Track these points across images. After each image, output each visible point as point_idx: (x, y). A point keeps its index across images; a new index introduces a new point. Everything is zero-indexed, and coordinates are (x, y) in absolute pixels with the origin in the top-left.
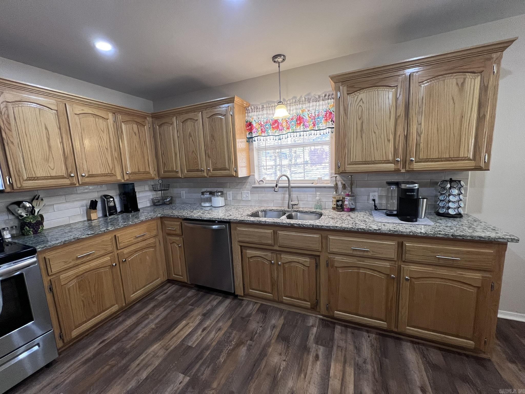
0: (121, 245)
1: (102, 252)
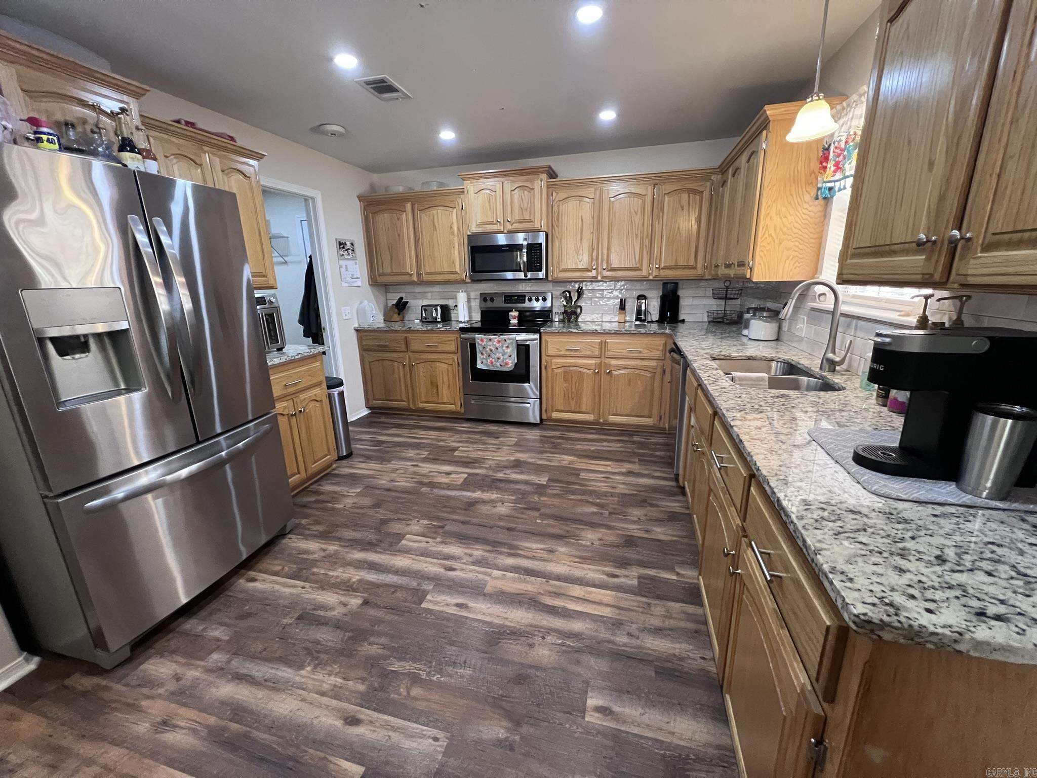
0: (610, 353)
1: (588, 353)
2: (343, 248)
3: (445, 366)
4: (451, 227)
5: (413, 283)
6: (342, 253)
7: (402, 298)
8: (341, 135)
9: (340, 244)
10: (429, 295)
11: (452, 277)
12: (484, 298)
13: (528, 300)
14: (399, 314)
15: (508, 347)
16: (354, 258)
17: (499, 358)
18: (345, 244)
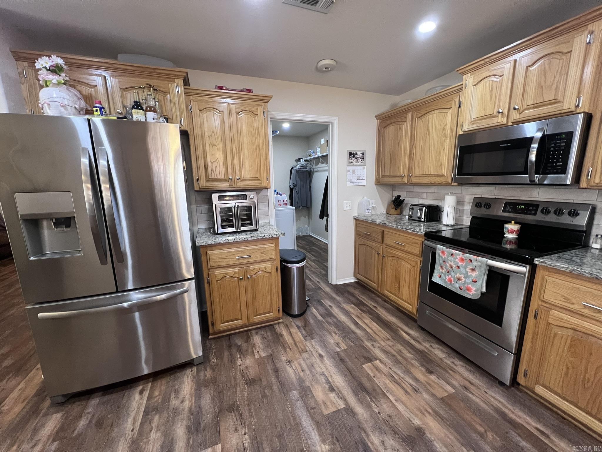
2: (354, 157)
3: (409, 266)
4: (444, 129)
5: (404, 184)
6: (351, 161)
7: (399, 197)
8: (333, 68)
9: (350, 154)
10: (425, 195)
11: (438, 180)
12: (479, 203)
13: (542, 211)
14: (396, 209)
15: (473, 270)
16: (364, 164)
17: (459, 279)
18: (356, 154)
